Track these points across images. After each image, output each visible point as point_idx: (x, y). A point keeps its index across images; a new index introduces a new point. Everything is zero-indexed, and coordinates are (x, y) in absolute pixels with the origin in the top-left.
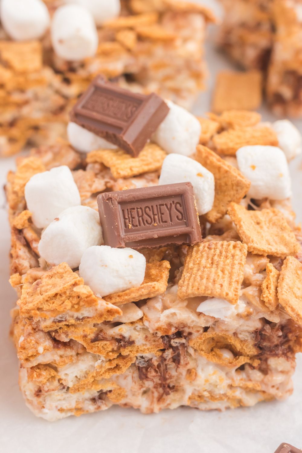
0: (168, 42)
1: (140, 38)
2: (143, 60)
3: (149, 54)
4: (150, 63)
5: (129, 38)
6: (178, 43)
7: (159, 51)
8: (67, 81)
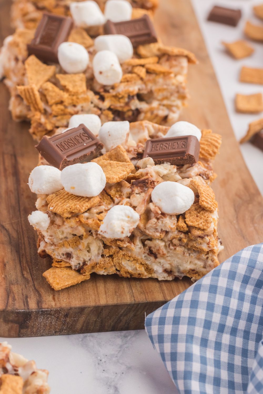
0: (166, 75)
1: (148, 72)
2: (150, 86)
3: (155, 82)
4: (154, 88)
5: (142, 72)
6: (172, 75)
7: (160, 80)
8: (102, 99)
